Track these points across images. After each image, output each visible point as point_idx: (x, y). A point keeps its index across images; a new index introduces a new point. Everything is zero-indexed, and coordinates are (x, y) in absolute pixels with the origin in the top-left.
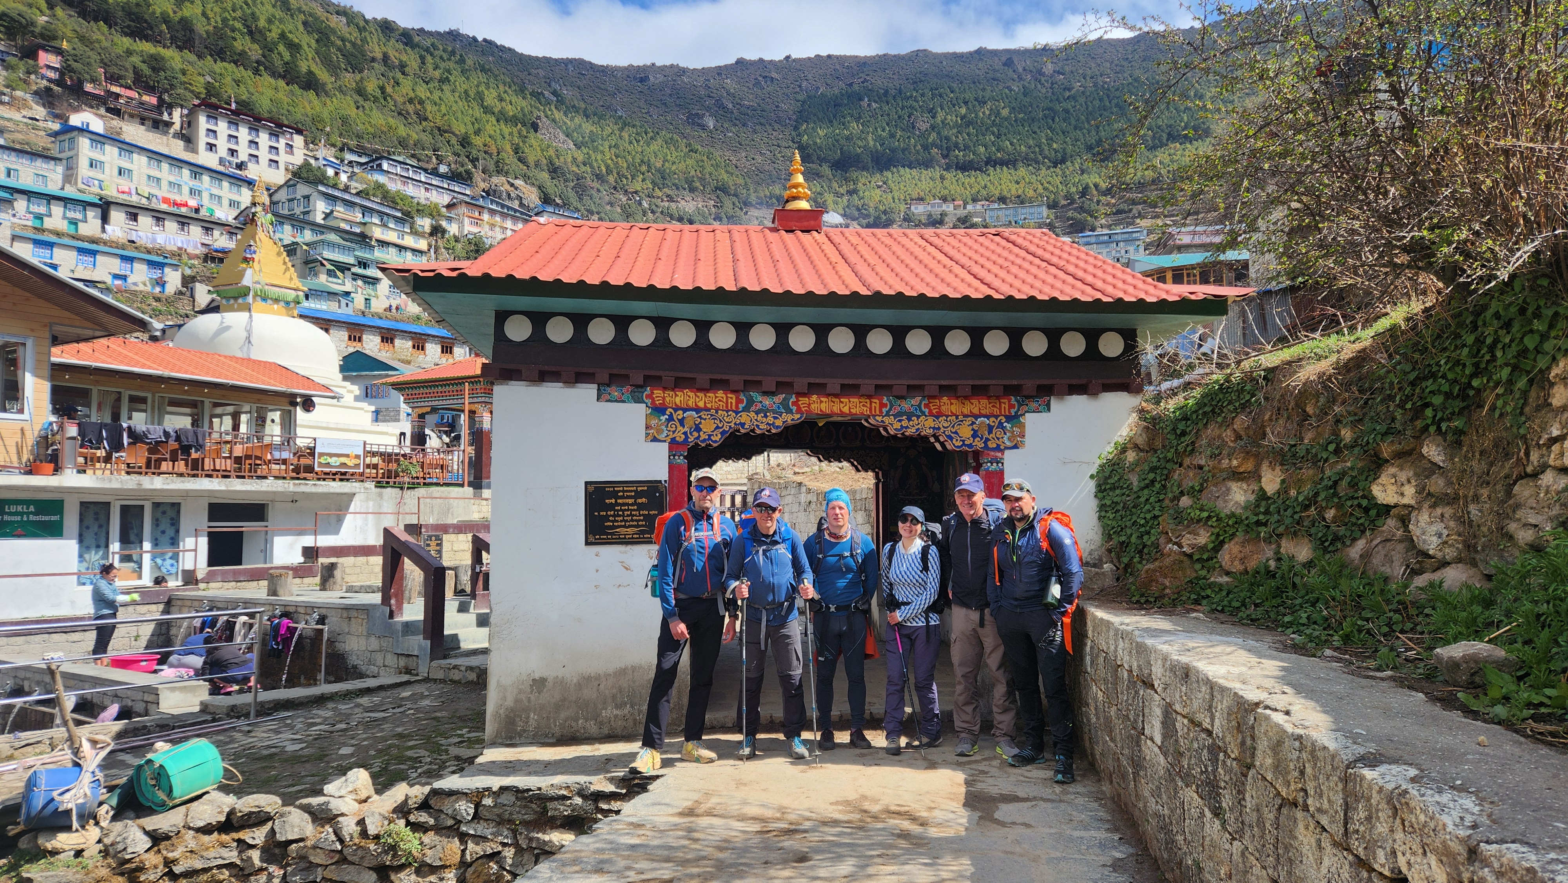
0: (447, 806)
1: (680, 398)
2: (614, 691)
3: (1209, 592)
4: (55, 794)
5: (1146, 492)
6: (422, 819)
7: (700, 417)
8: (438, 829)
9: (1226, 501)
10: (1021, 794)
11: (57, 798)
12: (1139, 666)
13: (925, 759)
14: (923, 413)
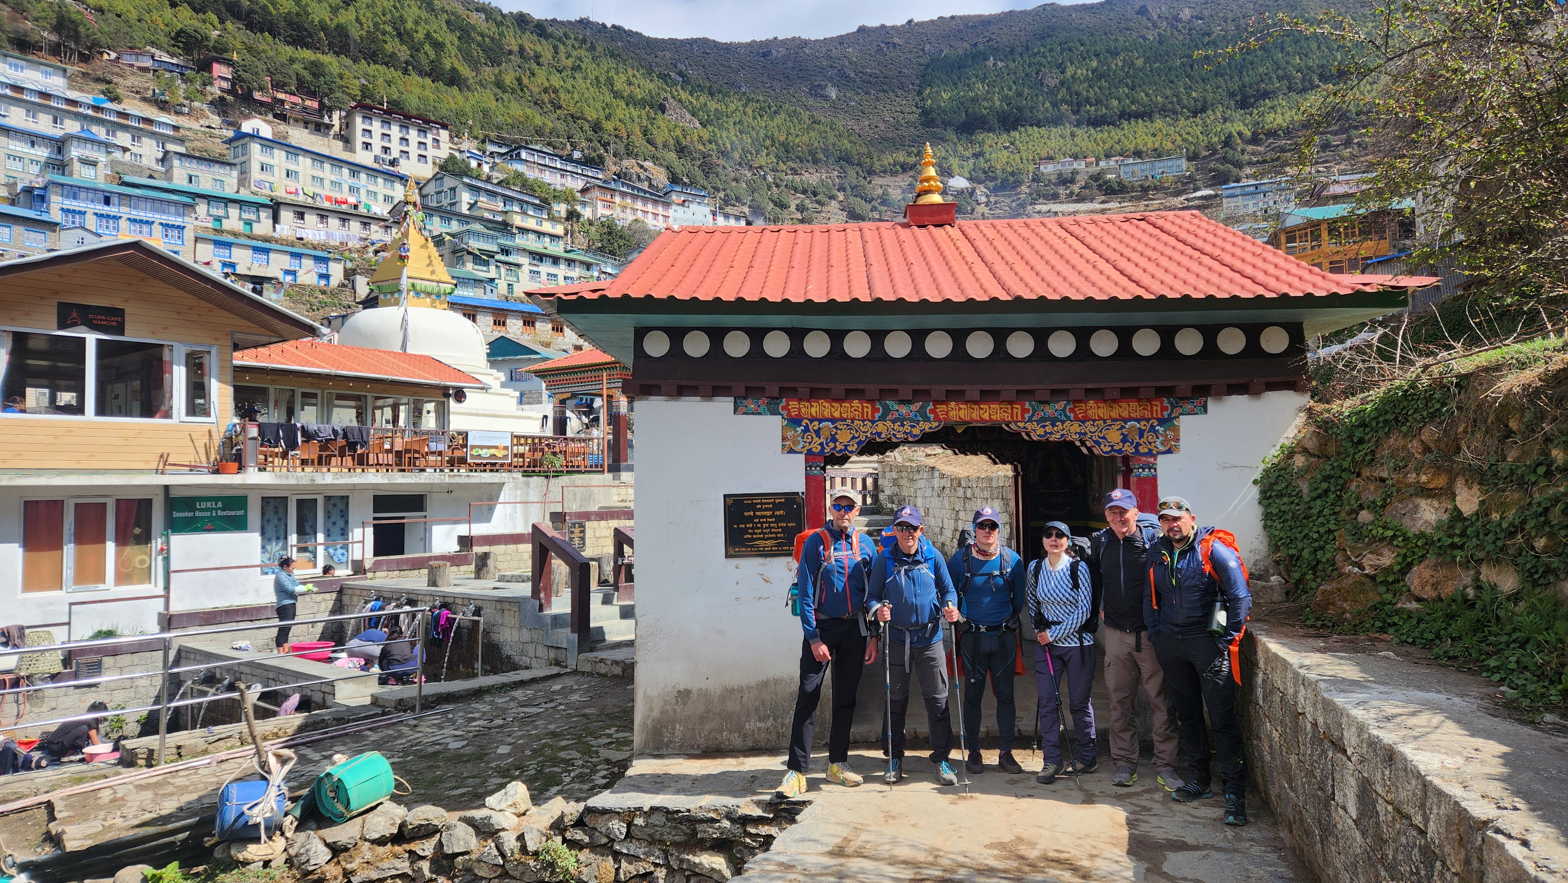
0: (601, 824)
1: (815, 409)
2: (757, 703)
3: (1396, 619)
4: (245, 808)
5: (1319, 502)
6: (577, 837)
7: (836, 427)
8: (593, 847)
9: (1413, 520)
10: (1190, 840)
11: (247, 813)
12: (1326, 724)
13: (1081, 789)
14: (1068, 418)
